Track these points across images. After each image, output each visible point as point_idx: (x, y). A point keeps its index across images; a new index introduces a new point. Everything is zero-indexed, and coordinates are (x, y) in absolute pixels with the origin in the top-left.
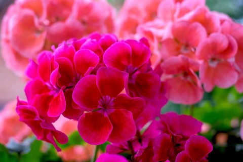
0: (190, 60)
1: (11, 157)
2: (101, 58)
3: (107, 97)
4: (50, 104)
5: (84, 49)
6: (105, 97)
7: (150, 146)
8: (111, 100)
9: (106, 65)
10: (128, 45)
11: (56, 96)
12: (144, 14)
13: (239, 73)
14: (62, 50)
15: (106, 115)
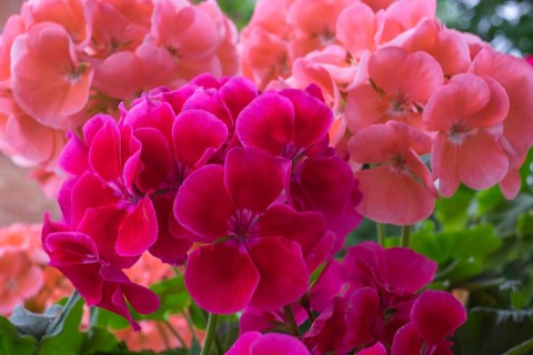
0: (411, 130)
1: (17, 343)
2: (232, 130)
3: (245, 211)
4: (120, 228)
5: (194, 111)
6: (242, 212)
7: (337, 314)
8: (253, 217)
9: (242, 142)
10: (286, 100)
11: (131, 210)
12: (299, 34)
13: (510, 157)
14: (144, 112)
15: (244, 250)
